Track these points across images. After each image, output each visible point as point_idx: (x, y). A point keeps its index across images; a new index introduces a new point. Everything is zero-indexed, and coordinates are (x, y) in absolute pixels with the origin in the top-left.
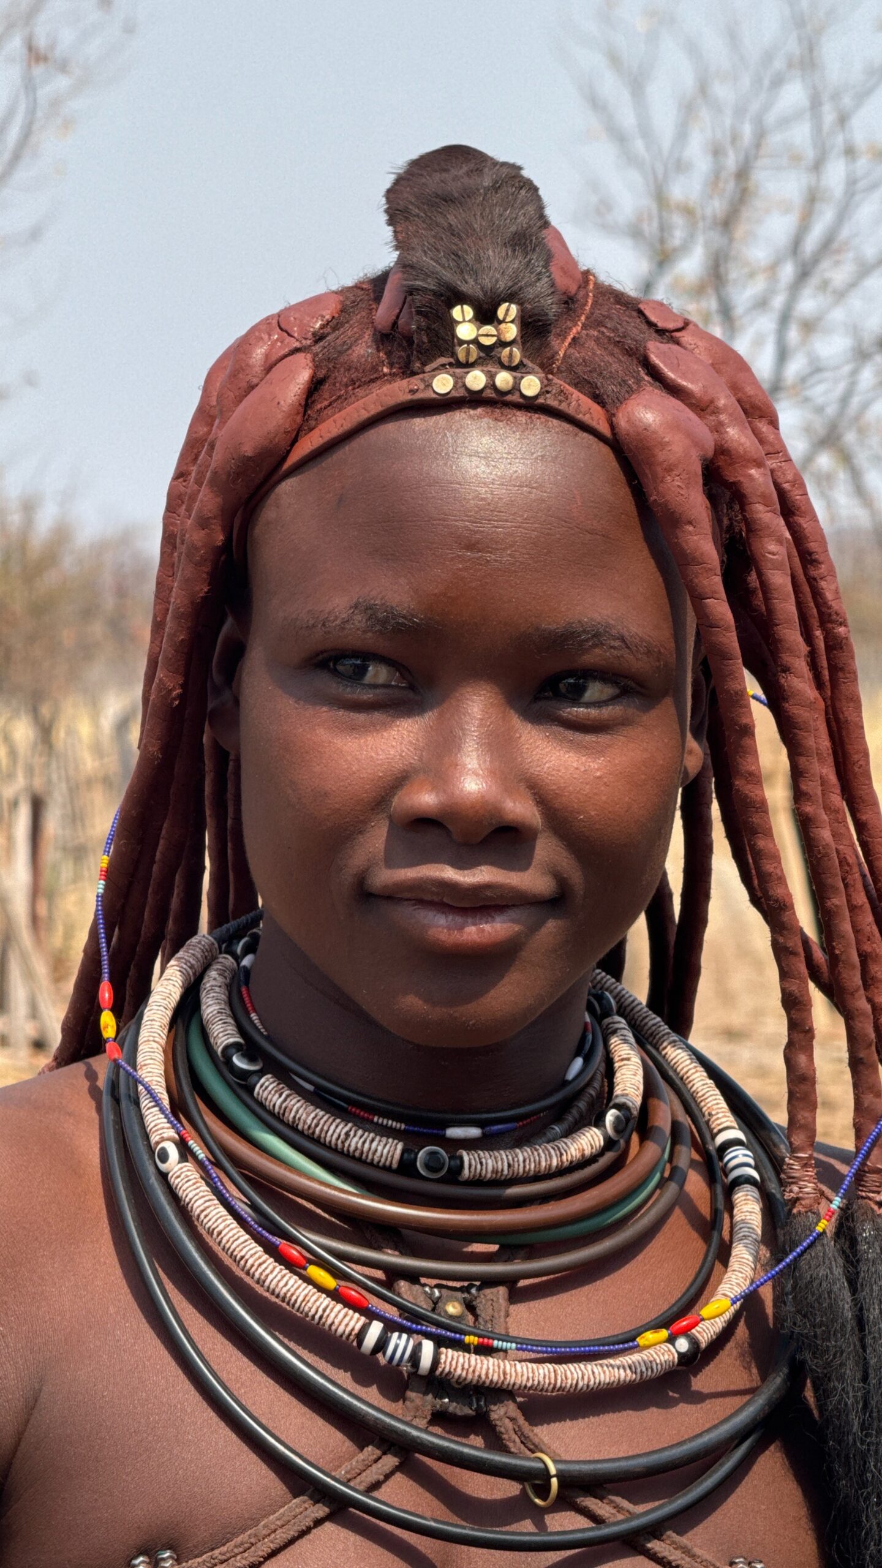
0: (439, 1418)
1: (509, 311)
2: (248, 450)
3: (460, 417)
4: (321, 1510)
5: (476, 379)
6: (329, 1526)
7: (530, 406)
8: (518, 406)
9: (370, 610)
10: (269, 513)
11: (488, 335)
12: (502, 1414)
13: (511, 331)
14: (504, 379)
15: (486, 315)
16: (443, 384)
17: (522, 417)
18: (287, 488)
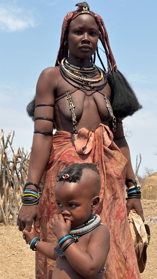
0: (85, 84)
1: (87, 8)
2: (69, 19)
3: (84, 15)
4: (77, 89)
5: (85, 12)
6: (78, 90)
7: (89, 14)
8: (88, 14)
9: (79, 27)
10: (71, 23)
11: (85, 9)
12: (89, 83)
13: (87, 9)
14: (87, 12)
15: (85, 8)
16: (83, 12)
17: (88, 15)
18: (72, 21)
